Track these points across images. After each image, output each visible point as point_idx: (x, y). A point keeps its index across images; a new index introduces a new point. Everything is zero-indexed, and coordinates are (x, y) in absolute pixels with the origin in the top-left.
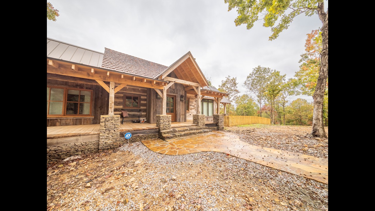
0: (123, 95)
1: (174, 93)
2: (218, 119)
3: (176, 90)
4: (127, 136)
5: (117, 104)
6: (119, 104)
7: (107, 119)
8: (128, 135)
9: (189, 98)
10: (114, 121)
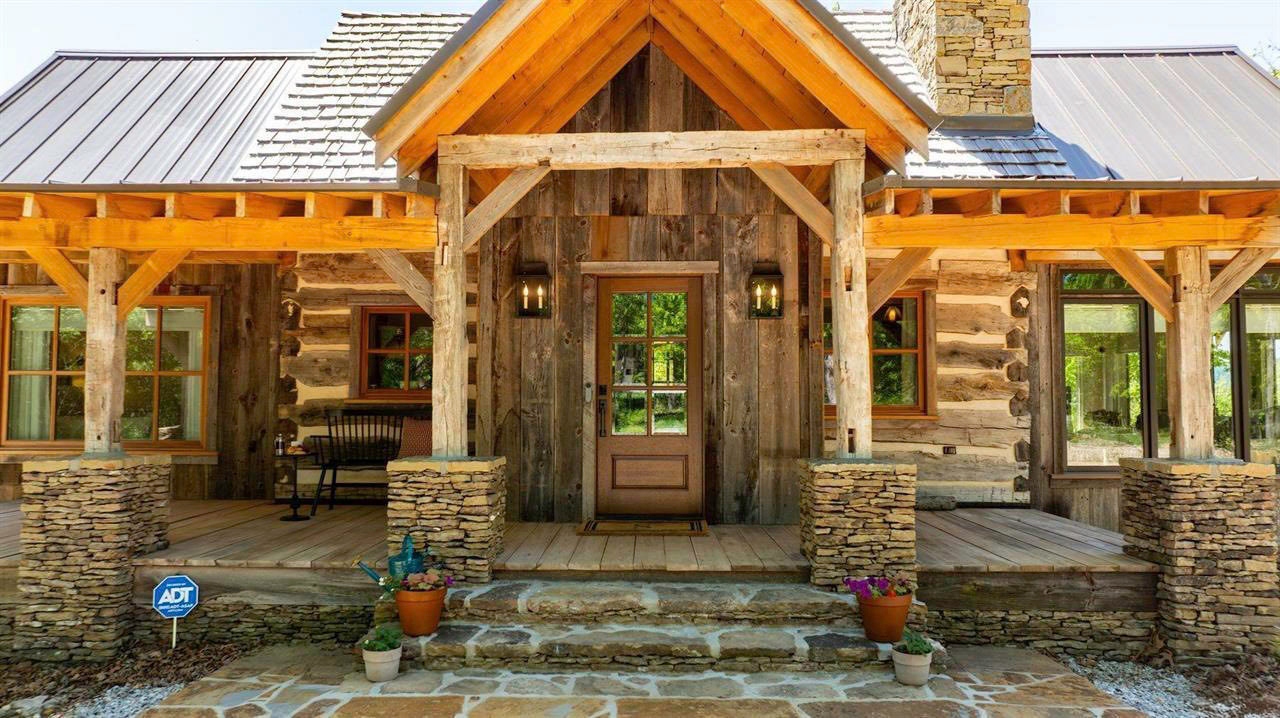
0: (346, 311)
1: (678, 255)
2: (1165, 527)
3: (697, 224)
4: (168, 597)
5: (318, 375)
6: (327, 370)
7: (53, 482)
8: (177, 595)
9: (933, 282)
10: (88, 496)
